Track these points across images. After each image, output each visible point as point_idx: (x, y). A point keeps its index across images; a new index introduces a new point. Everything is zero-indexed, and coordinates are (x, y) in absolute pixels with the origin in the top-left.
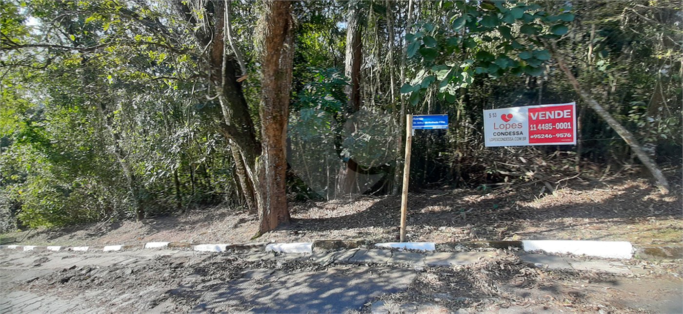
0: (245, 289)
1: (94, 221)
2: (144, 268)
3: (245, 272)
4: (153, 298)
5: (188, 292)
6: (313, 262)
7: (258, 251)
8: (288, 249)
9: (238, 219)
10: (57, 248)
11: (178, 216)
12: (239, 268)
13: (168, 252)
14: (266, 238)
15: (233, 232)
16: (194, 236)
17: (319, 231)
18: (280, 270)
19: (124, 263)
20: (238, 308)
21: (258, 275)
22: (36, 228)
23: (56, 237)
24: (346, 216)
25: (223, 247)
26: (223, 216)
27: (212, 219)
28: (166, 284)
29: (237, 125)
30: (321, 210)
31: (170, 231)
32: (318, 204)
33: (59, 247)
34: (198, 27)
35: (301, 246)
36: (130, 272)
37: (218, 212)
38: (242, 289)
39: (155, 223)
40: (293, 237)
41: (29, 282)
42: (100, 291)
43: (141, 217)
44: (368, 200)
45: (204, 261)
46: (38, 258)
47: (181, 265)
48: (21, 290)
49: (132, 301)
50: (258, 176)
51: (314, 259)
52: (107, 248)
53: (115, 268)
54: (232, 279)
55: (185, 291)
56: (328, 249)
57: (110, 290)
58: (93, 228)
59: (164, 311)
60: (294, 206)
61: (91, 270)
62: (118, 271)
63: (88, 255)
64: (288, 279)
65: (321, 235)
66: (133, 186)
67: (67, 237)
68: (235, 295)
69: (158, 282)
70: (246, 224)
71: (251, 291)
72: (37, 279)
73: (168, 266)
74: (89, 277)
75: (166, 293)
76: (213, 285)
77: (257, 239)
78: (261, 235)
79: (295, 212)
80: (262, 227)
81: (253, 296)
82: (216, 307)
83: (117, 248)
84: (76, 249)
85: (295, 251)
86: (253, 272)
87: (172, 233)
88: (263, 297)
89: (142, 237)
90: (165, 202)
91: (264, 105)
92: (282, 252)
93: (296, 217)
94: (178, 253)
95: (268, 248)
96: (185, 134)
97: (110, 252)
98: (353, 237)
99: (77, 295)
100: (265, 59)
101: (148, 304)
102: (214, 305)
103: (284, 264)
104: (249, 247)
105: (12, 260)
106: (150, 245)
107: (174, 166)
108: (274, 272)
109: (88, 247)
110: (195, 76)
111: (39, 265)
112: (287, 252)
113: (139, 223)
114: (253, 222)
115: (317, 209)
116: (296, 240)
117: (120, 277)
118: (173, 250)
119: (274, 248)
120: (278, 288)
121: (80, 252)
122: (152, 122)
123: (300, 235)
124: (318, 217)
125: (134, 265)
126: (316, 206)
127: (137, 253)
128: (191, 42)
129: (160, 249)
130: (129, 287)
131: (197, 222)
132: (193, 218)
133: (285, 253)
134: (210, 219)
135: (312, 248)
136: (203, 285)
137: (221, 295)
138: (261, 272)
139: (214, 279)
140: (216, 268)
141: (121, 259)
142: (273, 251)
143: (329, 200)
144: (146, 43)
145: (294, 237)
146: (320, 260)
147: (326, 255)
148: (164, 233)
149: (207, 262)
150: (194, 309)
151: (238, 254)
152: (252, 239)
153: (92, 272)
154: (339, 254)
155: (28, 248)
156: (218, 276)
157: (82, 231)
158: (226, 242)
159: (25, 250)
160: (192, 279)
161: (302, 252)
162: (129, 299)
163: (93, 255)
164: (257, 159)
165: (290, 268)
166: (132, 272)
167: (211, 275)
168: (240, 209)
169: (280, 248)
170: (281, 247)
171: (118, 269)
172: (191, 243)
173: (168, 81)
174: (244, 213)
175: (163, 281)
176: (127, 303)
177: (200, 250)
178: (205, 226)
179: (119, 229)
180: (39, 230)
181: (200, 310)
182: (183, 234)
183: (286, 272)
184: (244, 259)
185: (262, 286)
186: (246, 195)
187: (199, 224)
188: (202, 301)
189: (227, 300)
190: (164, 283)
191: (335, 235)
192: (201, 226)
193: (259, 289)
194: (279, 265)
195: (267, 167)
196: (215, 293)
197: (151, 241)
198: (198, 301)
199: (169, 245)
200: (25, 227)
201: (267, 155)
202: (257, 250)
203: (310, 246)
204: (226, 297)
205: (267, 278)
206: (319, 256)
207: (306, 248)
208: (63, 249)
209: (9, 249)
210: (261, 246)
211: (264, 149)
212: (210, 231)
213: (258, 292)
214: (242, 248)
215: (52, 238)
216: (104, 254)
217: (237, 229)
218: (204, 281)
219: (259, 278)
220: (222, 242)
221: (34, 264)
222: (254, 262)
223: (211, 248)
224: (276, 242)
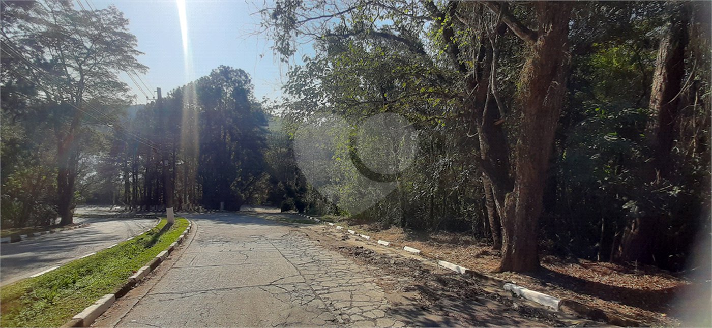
0: (477, 311)
1: (374, 220)
2: (402, 263)
3: (479, 298)
4: (406, 285)
5: (431, 292)
6: (556, 319)
7: (496, 285)
8: (530, 296)
9: (481, 250)
10: (353, 232)
11: (430, 232)
12: (474, 293)
13: (419, 258)
14: (507, 277)
15: (474, 260)
16: (439, 253)
17: (575, 292)
18: (515, 310)
19: (390, 255)
20: (468, 321)
21: (492, 305)
22: (344, 216)
23: (353, 225)
24: (623, 288)
25: (463, 270)
26: (467, 243)
27: (456, 243)
28: (415, 280)
29: (491, 160)
30: (585, 270)
31: (422, 242)
32: (581, 261)
33: (354, 232)
34: (469, 75)
35: (546, 298)
36: (393, 263)
37: (463, 238)
38: (475, 310)
39: (412, 233)
40: (539, 287)
41: (340, 248)
42: (375, 268)
43: (403, 226)
44: (668, 278)
45: (446, 274)
46: (343, 235)
47: (427, 271)
48: (336, 251)
49: (393, 282)
50: (507, 213)
51: (559, 317)
52: (380, 242)
53: (384, 256)
54: (466, 297)
55: (429, 290)
56: (580, 313)
57: (381, 270)
58: (373, 225)
59: (413, 297)
60: (548, 255)
61: (371, 253)
62: (386, 259)
63: (369, 242)
64: (522, 321)
65: (578, 298)
66: (401, 200)
67: (358, 226)
68: (468, 311)
69: (410, 277)
70: (488, 257)
71: (482, 314)
72: (344, 247)
73: (418, 268)
74: (370, 257)
75: (415, 286)
76: (450, 296)
77: (497, 275)
78: (501, 272)
79: (548, 262)
80: (504, 264)
81: (483, 319)
82: (451, 312)
83: (386, 243)
84: (363, 236)
85: (537, 300)
86: (487, 301)
87: (423, 245)
88: (491, 324)
89: (402, 241)
90: (421, 218)
91: (521, 143)
92: (521, 296)
93: (547, 267)
94: (426, 261)
95: (507, 286)
96: (445, 163)
97: (382, 244)
98: (625, 316)
99: (364, 265)
100: (528, 99)
101: (403, 288)
102: (448, 310)
103: (521, 307)
104: (486, 278)
105: (331, 232)
106: (407, 248)
107: (433, 190)
108: (508, 310)
109: (369, 237)
110: (460, 115)
111: (344, 240)
112: (527, 298)
113: (401, 230)
114: (496, 257)
115: (579, 266)
116: (542, 291)
117: (387, 263)
118: (423, 258)
119: (513, 289)
120: (509, 323)
121: (365, 239)
122: (422, 151)
123: (547, 288)
124: (577, 276)
125: (396, 259)
126: (578, 263)
127: (398, 251)
128: (459, 87)
129: (414, 254)
130: (392, 272)
131: (444, 242)
132: (441, 238)
133: (524, 298)
134: (455, 243)
135: (560, 305)
136: (442, 292)
137: (456, 306)
138: (494, 304)
139: (451, 292)
140: (454, 284)
141: (388, 252)
142: (511, 291)
143: (601, 261)
144: (427, 93)
145: (542, 287)
146: (566, 321)
147: (575, 319)
148: (418, 242)
149: (448, 277)
150: (433, 306)
151: (475, 280)
152: (492, 272)
153: (371, 254)
154: (595, 324)
155: (339, 227)
156: (455, 290)
157: (366, 225)
158: (466, 267)
159: (337, 228)
160: (434, 284)
161: (546, 304)
162: (392, 280)
163: (372, 243)
164: (507, 194)
165: (527, 313)
166: (395, 263)
167: (450, 288)
168: (484, 242)
169: (520, 291)
170: (522, 290)
171: (386, 258)
172: (437, 257)
173: (438, 120)
174: (488, 245)
175: (414, 277)
176: (390, 282)
177: (443, 265)
178: (450, 247)
179: (388, 231)
180: (345, 218)
181: (437, 308)
182: (431, 248)
183: (521, 315)
184: (481, 287)
185: (493, 315)
186: (492, 229)
187: (445, 244)
188: (441, 303)
189: (459, 312)
190: (414, 279)
191: (599, 303)
192: (446, 246)
193: (490, 317)
194: (515, 306)
195: (517, 204)
196: (451, 302)
197: (408, 246)
198: (437, 302)
199: (420, 252)
200: (339, 213)
201: (518, 192)
202: (494, 283)
203: (557, 302)
204: (459, 309)
205: (500, 312)
206: (566, 316)
207: (552, 302)
208: (356, 233)
209: (329, 225)
210: (500, 281)
211: (516, 186)
212: (454, 253)
213: (489, 319)
214: (481, 276)
215: (350, 225)
216: (378, 245)
217: (479, 260)
218: (443, 290)
219: (491, 308)
220: (463, 266)
221: (342, 238)
222: (490, 293)
223: (453, 267)
224: (517, 284)
